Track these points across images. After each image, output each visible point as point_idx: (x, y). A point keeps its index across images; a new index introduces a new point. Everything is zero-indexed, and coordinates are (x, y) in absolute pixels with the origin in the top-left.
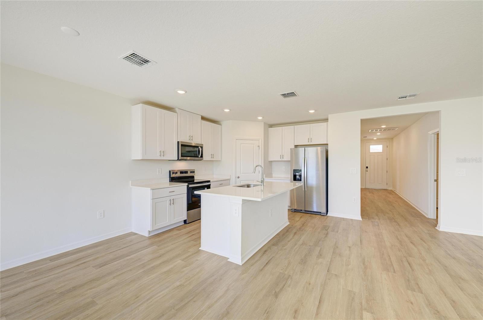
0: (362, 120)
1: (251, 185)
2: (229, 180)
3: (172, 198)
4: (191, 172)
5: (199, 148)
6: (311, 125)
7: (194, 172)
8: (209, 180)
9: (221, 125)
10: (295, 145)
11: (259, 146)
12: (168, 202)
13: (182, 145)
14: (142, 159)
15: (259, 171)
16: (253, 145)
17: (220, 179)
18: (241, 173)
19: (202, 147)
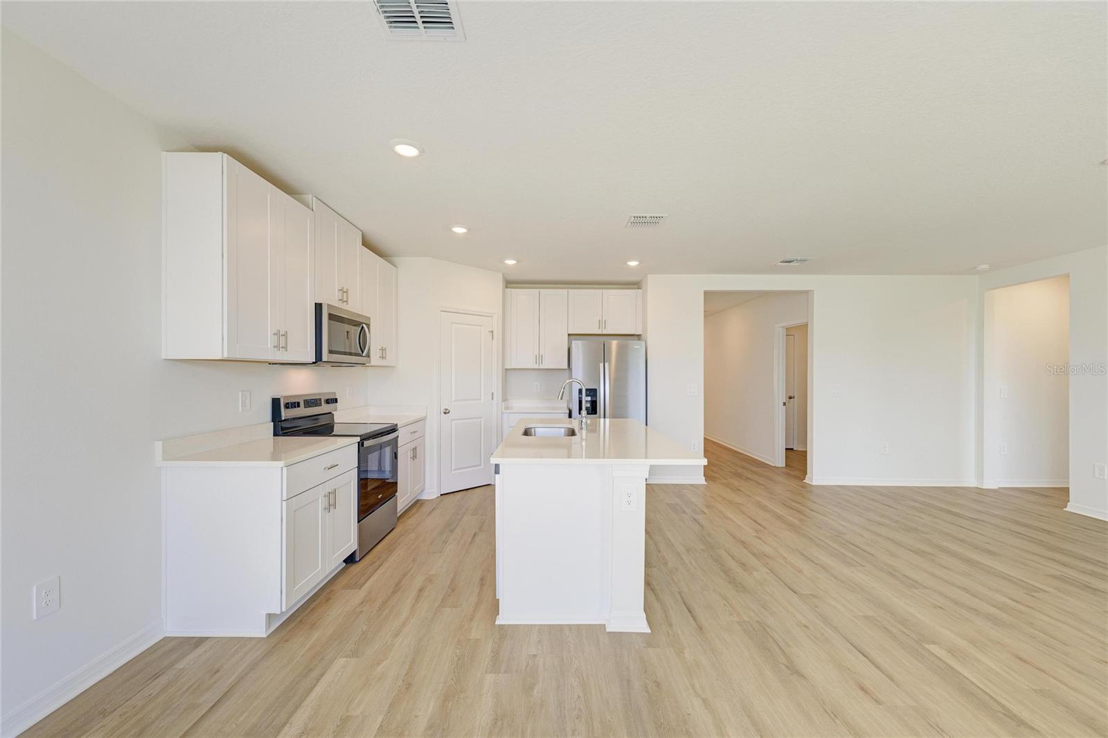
0: (706, 293)
1: (533, 430)
2: (423, 419)
3: (329, 487)
4: (328, 402)
5: (363, 327)
6: (605, 291)
7: (335, 401)
8: (395, 423)
9: (397, 267)
10: (570, 333)
11: (492, 332)
12: (321, 503)
13: (331, 317)
14: (226, 356)
15: (492, 394)
16: (479, 327)
17: (411, 420)
18: (451, 402)
19: (368, 326)
